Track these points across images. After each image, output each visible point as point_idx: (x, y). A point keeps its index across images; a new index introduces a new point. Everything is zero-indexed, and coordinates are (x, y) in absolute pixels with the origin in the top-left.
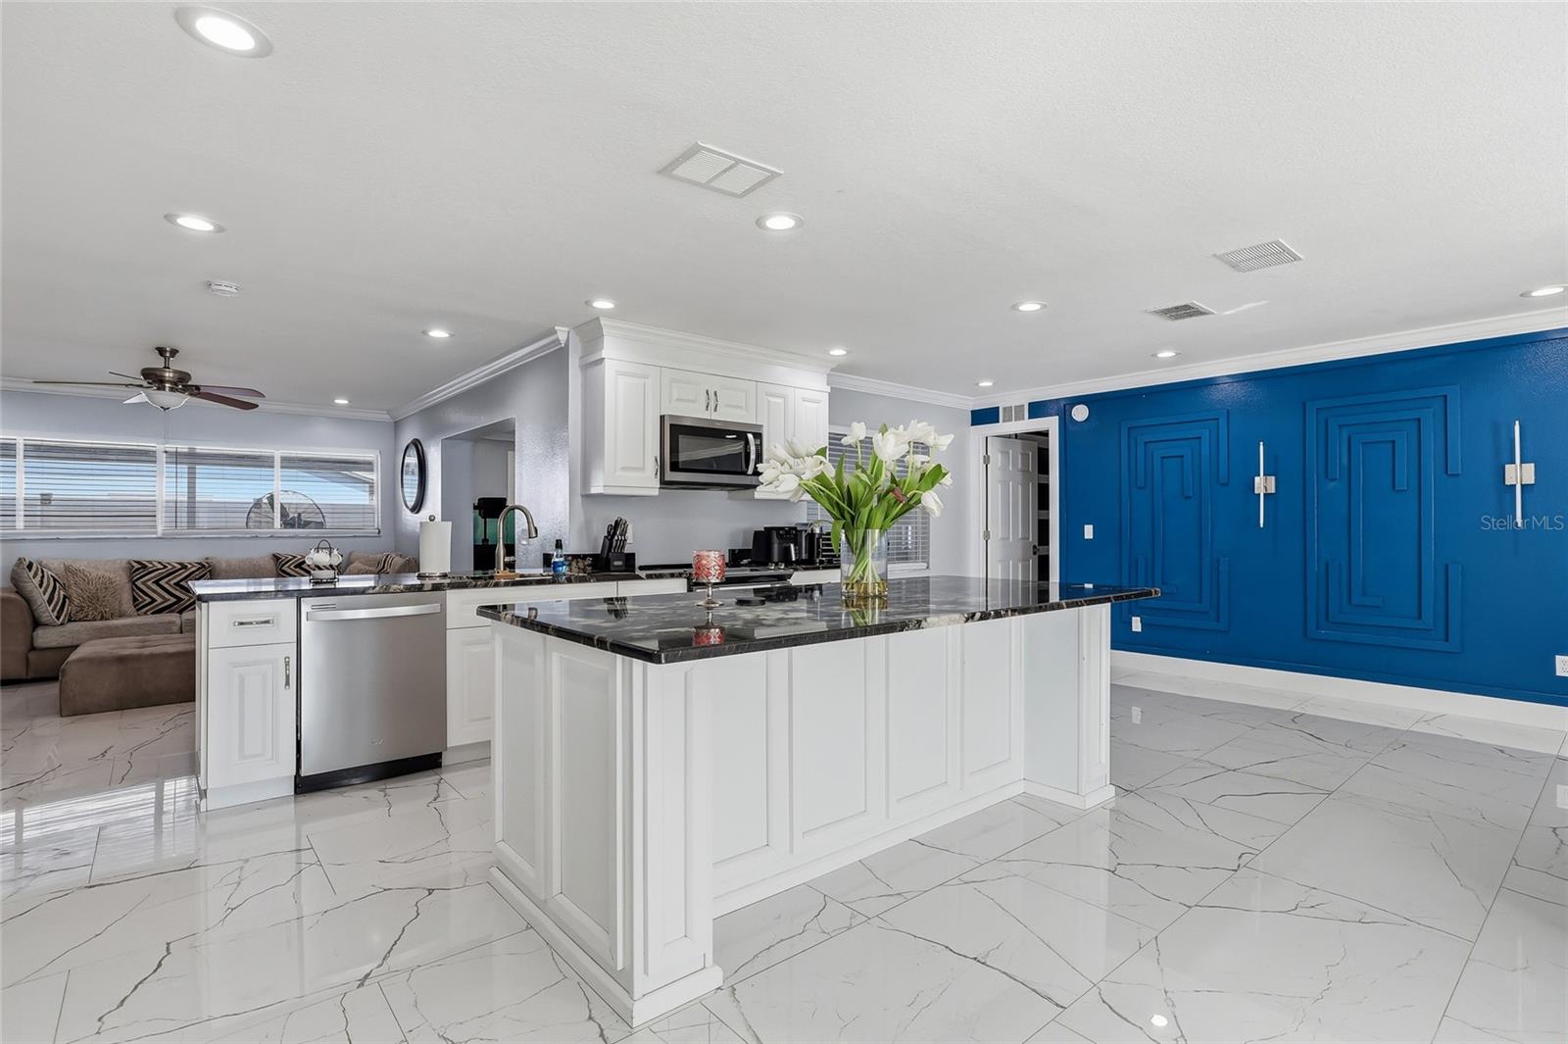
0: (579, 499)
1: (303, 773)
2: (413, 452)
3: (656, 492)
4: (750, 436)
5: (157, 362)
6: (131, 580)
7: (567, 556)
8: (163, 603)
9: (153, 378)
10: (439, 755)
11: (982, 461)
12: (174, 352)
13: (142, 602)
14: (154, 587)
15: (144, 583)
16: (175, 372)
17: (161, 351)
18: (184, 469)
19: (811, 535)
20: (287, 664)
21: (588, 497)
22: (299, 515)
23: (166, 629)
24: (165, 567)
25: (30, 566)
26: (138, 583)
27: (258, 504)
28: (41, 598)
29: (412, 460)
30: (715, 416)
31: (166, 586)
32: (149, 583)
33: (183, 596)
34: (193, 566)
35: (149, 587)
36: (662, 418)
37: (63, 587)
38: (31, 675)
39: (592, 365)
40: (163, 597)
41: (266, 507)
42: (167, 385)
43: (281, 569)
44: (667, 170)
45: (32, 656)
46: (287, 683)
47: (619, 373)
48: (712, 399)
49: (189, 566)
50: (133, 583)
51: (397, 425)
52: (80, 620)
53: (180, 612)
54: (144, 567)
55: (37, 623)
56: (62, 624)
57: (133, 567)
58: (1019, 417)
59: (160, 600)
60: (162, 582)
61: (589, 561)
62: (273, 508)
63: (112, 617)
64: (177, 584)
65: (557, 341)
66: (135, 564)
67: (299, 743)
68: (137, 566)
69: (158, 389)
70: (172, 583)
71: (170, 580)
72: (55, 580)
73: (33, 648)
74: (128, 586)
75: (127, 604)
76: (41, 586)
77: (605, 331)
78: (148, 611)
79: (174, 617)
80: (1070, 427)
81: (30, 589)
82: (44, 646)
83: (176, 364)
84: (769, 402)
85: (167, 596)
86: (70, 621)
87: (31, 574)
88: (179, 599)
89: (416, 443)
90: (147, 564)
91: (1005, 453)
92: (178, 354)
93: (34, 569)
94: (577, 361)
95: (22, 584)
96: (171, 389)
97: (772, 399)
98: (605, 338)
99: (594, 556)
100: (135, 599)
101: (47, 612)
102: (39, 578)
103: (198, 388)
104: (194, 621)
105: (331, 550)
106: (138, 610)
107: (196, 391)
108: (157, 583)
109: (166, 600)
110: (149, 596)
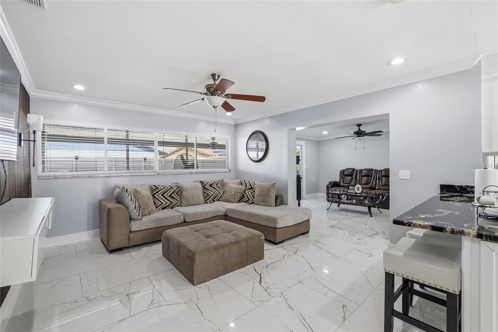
6: (152, 194)
8: (165, 204)
13: (158, 204)
14: (162, 197)
15: (158, 195)
24: (165, 188)
25: (127, 190)
26: (156, 195)
28: (131, 206)
31: (166, 196)
33: (173, 201)
34: (175, 187)
35: (160, 197)
38: (131, 245)
43: (204, 188)
45: (131, 235)
49: (173, 187)
50: (153, 195)
53: (172, 208)
54: (157, 188)
55: (131, 219)
56: (141, 219)
57: (153, 188)
59: (164, 203)
60: (164, 195)
64: (170, 195)
66: (153, 187)
68: (154, 188)
70: (168, 195)
71: (167, 194)
73: (130, 232)
74: (151, 197)
75: (152, 205)
76: (131, 201)
78: (160, 208)
81: (127, 202)
82: (135, 230)
85: (167, 201)
87: (127, 194)
90: (158, 187)
93: (128, 192)
95: (124, 200)
100: (155, 203)
101: (135, 213)
102: (130, 196)
106: (156, 208)
108: (162, 195)
109: (167, 203)
110: (161, 202)
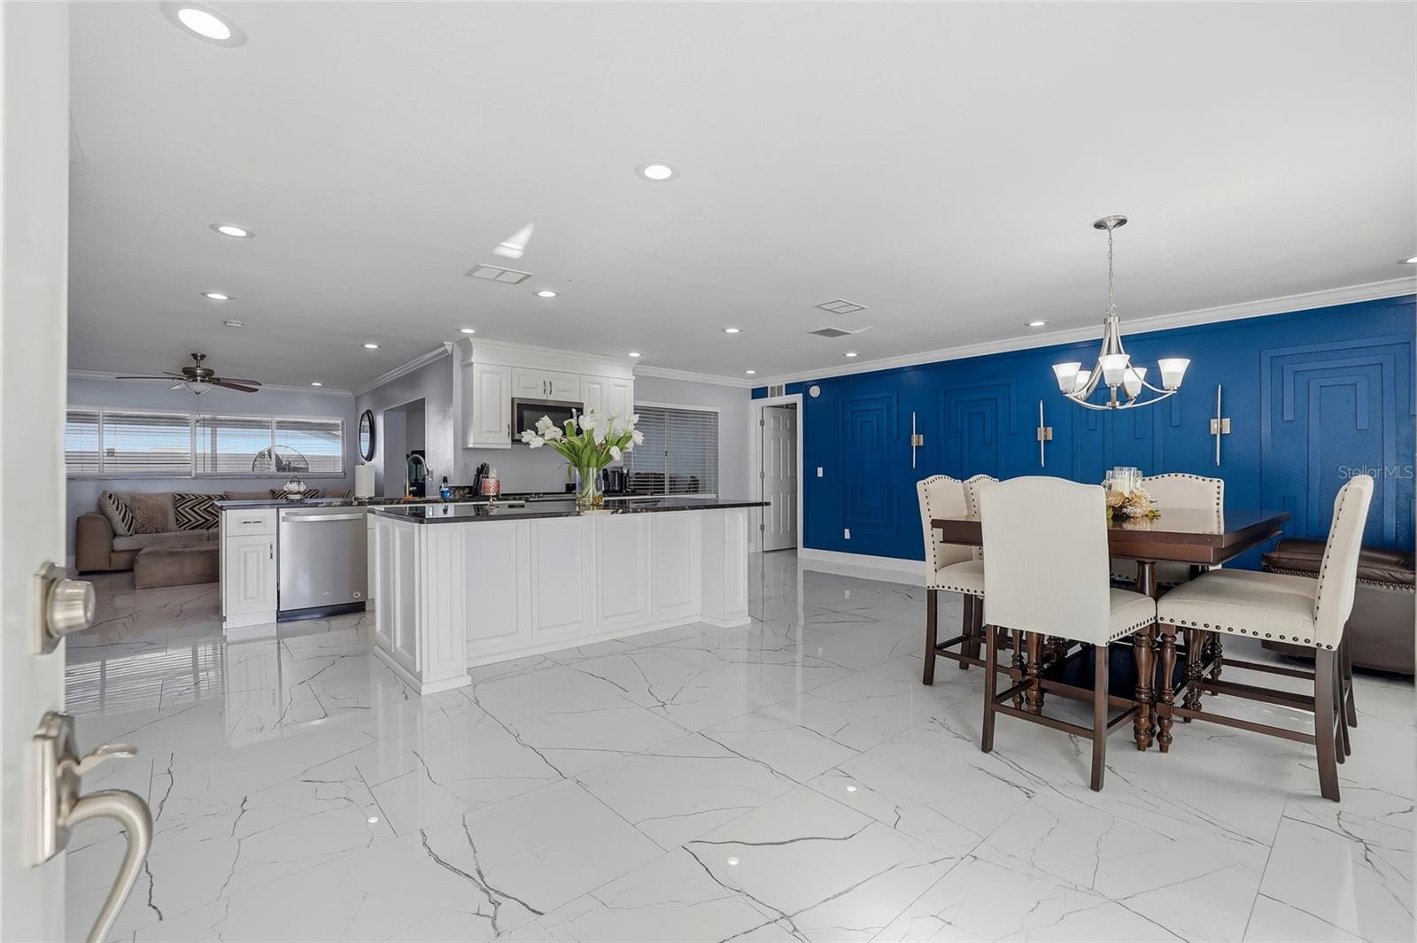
0: (461, 450)
1: (281, 610)
2: (366, 418)
3: (509, 447)
4: (574, 410)
5: (193, 364)
6: (174, 507)
7: (450, 488)
9: (190, 374)
10: (364, 603)
11: (759, 423)
12: (203, 357)
13: (182, 522)
14: (190, 511)
15: (183, 509)
16: (204, 370)
17: (195, 356)
18: (208, 430)
19: (621, 475)
20: (271, 546)
21: (466, 449)
22: (290, 462)
23: (200, 538)
24: (197, 498)
25: (110, 497)
26: (180, 509)
27: (262, 455)
28: (117, 517)
29: (366, 423)
30: (550, 398)
31: (198, 511)
32: (187, 509)
33: (209, 518)
34: (215, 498)
35: (186, 512)
36: (513, 399)
37: (131, 511)
38: (112, 568)
39: (467, 365)
40: (196, 519)
41: (267, 456)
42: (199, 378)
44: (469, 274)
45: (113, 555)
46: (271, 557)
47: (482, 372)
48: (548, 386)
49: (213, 498)
50: (176, 509)
51: (357, 399)
52: (143, 533)
53: (208, 529)
54: (183, 498)
55: (115, 535)
56: (131, 535)
57: (176, 498)
58: (780, 394)
59: (193, 520)
60: (196, 509)
61: (467, 491)
62: (270, 457)
63: (163, 531)
64: (205, 509)
65: (446, 351)
67: (278, 592)
68: (178, 497)
69: (193, 381)
70: (202, 509)
71: (200, 507)
72: (126, 506)
73: (113, 551)
74: (173, 511)
75: (172, 523)
76: (117, 510)
77: (473, 345)
78: (186, 527)
79: (204, 531)
80: (810, 401)
81: (110, 512)
82: (121, 549)
83: (205, 364)
84: (589, 388)
85: (199, 518)
86: (136, 533)
87: (111, 502)
88: (207, 520)
89: (368, 412)
90: (185, 496)
91: (776, 419)
92: (205, 359)
93: (113, 499)
94: (459, 364)
95: (105, 509)
96: (202, 381)
97: (592, 386)
98: (474, 351)
99: (470, 488)
100: (177, 520)
101: (121, 527)
102: (116, 503)
103: (218, 380)
104: (218, 533)
105: (299, 482)
106: (179, 527)
107: (218, 382)
108: (191, 509)
109: (198, 521)
110: (187, 518)
